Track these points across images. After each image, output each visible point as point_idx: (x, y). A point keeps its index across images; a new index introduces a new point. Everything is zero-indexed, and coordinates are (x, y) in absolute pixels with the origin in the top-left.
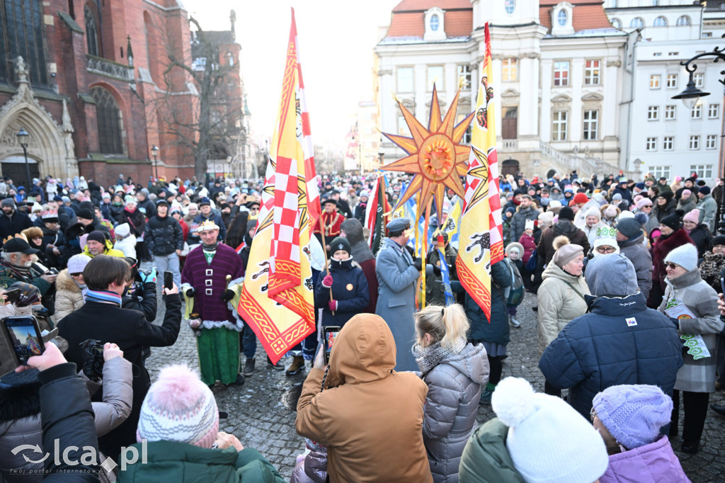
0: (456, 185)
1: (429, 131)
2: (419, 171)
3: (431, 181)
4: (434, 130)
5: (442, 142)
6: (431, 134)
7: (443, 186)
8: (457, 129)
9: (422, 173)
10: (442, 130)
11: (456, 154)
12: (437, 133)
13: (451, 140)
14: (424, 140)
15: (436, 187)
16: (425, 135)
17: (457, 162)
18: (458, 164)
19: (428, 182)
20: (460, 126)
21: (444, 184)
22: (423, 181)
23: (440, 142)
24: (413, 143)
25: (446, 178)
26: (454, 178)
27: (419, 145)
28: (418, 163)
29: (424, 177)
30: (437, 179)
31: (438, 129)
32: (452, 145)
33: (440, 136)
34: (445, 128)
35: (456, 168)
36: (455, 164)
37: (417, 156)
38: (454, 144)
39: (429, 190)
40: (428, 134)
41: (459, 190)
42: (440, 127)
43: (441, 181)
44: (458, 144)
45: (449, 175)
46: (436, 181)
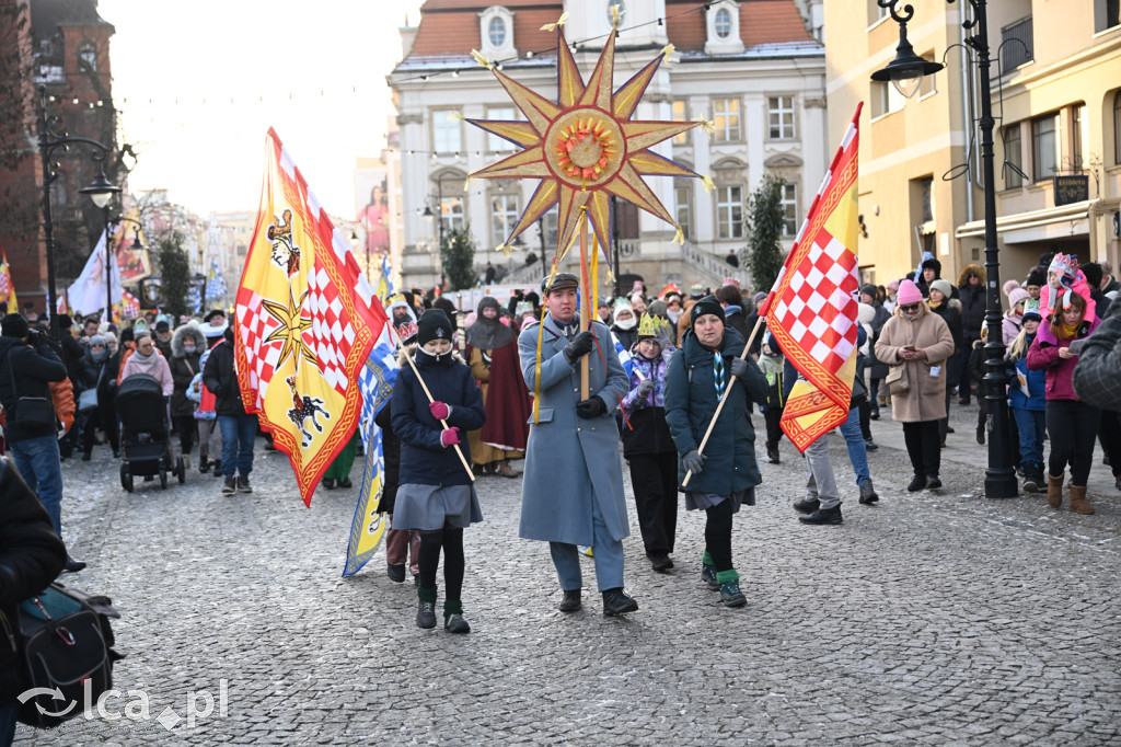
0: (634, 191)
1: (559, 105)
3: (575, 188)
4: (569, 101)
5: (591, 120)
6: (565, 110)
7: (605, 196)
8: (619, 96)
9: (555, 177)
10: (587, 101)
11: (625, 138)
12: (577, 106)
13: (611, 115)
14: (552, 122)
15: (590, 198)
16: (553, 112)
17: (629, 151)
18: (633, 154)
19: (570, 191)
20: (629, 87)
21: (607, 192)
22: (559, 191)
23: (587, 120)
24: (529, 129)
25: (610, 181)
26: (627, 179)
27: (542, 130)
28: (544, 160)
29: (560, 182)
30: (591, 184)
31: (578, 101)
32: (615, 124)
33: (584, 111)
34: (593, 97)
35: (630, 163)
36: (626, 156)
37: (540, 149)
38: (619, 121)
39: (576, 203)
40: (559, 112)
41: (644, 200)
42: (582, 96)
43: (600, 187)
44: (628, 121)
45: (616, 175)
46: (589, 188)
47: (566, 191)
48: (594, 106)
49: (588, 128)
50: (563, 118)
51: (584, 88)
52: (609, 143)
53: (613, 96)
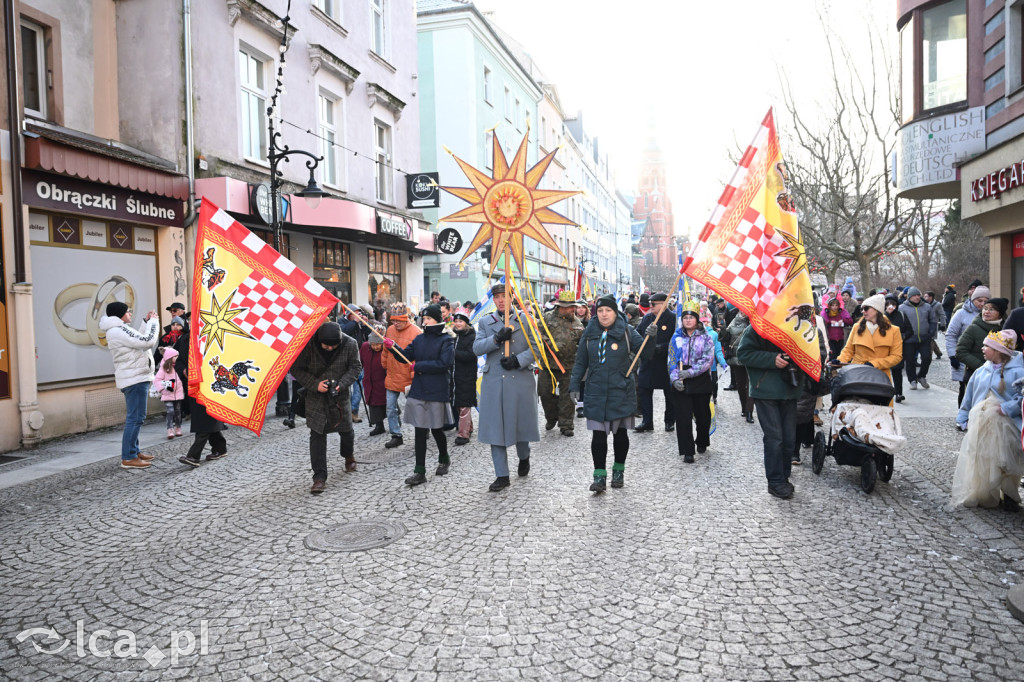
0: (538, 233)
1: (493, 179)
2: (486, 220)
3: (502, 230)
4: (499, 177)
5: (512, 188)
6: (497, 182)
8: (530, 173)
9: (490, 222)
10: (510, 177)
11: (533, 200)
12: (504, 180)
13: (525, 185)
14: (489, 189)
15: (511, 236)
16: (490, 183)
17: (535, 208)
19: (499, 231)
20: (536, 168)
21: (521, 233)
22: (492, 231)
23: (510, 188)
24: (475, 193)
25: (523, 226)
27: (483, 194)
28: (484, 212)
29: (493, 226)
30: (512, 227)
31: (505, 177)
32: (527, 191)
33: (508, 183)
34: (514, 174)
35: (535, 215)
36: (533, 211)
37: (481, 206)
38: (529, 189)
39: (502, 239)
40: (493, 183)
41: (544, 239)
42: (507, 173)
43: (516, 230)
44: (535, 189)
45: (527, 222)
46: (510, 230)
47: (496, 232)
48: (514, 180)
49: (511, 193)
50: (496, 187)
51: (508, 169)
52: (523, 203)
53: (526, 174)
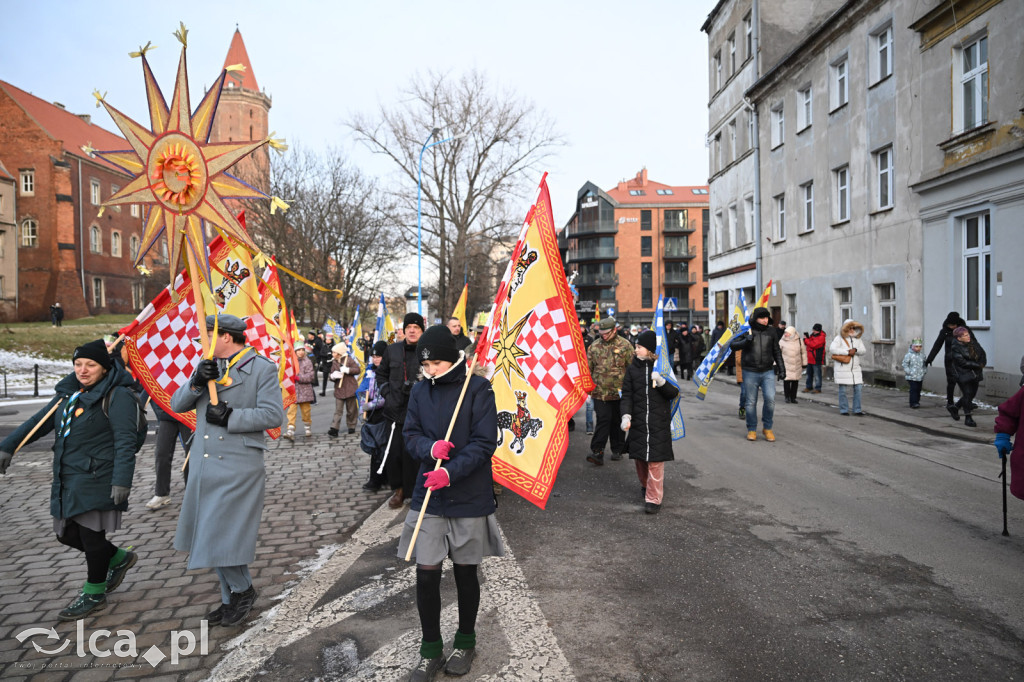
0: (219, 214)
1: (153, 133)
2: (155, 200)
3: (175, 213)
4: (160, 129)
5: (178, 145)
6: (159, 137)
7: (198, 220)
8: (196, 118)
9: (159, 203)
10: (172, 126)
11: (206, 162)
12: (166, 133)
13: (191, 138)
14: (150, 149)
15: (187, 221)
16: (149, 140)
17: (210, 174)
18: (213, 177)
19: (171, 215)
20: (202, 109)
21: (199, 216)
22: (163, 215)
23: (175, 146)
24: (134, 157)
25: (199, 205)
26: (211, 203)
27: (144, 158)
28: (150, 186)
29: (164, 207)
30: (185, 209)
31: (166, 127)
32: (196, 148)
33: (171, 137)
34: (176, 121)
35: (212, 186)
36: (209, 179)
37: (145, 176)
38: (199, 145)
39: (177, 226)
40: (153, 139)
41: (227, 222)
42: (168, 122)
43: (193, 211)
44: (205, 143)
45: (203, 199)
46: (185, 213)
47: (169, 216)
48: (178, 131)
49: (177, 154)
50: (157, 145)
51: (168, 112)
52: (193, 167)
53: (191, 117)
